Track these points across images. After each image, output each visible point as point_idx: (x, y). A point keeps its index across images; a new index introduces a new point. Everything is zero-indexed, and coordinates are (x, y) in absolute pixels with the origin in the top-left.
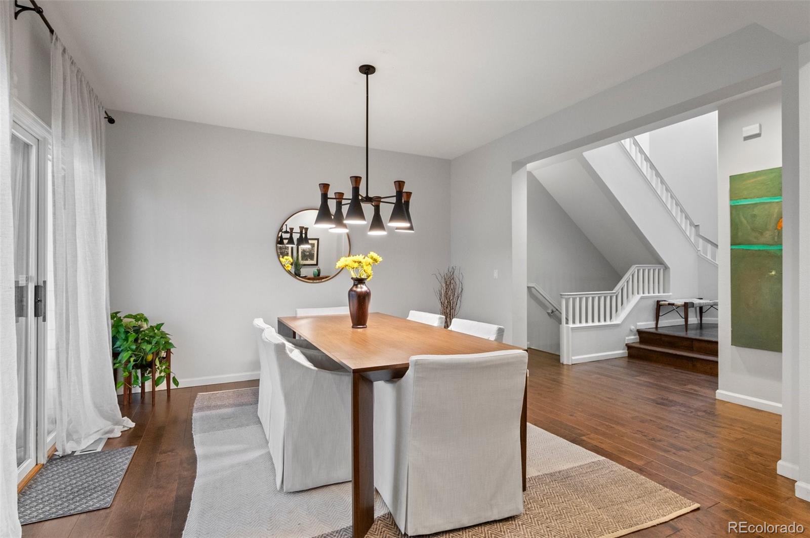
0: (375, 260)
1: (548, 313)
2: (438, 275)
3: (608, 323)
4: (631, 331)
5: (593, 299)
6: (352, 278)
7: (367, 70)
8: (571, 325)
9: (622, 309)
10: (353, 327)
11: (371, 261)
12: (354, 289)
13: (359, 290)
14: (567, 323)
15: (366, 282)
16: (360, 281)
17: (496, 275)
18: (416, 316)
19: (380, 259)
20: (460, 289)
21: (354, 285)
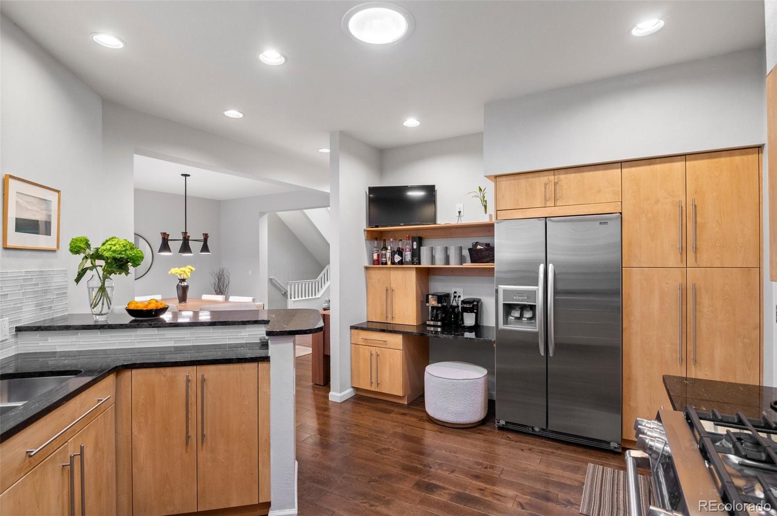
0: (192, 270)
1: (282, 294)
2: (213, 274)
3: (314, 297)
4: (326, 301)
5: (305, 284)
6: (179, 279)
7: (186, 175)
8: (293, 299)
9: (321, 290)
10: (179, 303)
11: (190, 271)
12: (180, 284)
13: (183, 284)
14: (291, 298)
15: (186, 280)
16: (183, 280)
17: (250, 272)
18: (205, 297)
19: (194, 269)
20: (228, 282)
21: (180, 282)
